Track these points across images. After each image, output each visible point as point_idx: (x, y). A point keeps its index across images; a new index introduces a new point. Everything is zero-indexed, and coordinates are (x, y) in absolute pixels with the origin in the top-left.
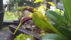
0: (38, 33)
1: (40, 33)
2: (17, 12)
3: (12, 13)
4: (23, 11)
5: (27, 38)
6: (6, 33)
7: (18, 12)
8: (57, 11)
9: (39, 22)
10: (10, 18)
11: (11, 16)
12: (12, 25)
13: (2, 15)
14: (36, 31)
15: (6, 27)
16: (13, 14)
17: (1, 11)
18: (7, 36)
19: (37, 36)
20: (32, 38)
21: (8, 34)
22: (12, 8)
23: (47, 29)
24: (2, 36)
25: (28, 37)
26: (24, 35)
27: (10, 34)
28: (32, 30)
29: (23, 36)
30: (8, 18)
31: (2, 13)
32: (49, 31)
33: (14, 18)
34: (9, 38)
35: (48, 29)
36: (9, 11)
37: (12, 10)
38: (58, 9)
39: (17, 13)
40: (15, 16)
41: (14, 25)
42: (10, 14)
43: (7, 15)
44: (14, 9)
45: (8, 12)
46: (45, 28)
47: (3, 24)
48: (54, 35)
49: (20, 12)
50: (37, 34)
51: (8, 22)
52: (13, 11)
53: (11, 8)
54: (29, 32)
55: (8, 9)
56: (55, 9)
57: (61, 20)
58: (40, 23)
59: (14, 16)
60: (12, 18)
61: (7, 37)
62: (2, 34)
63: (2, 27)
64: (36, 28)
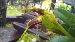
0: (44, 31)
1: (46, 31)
2: (19, 6)
3: (14, 7)
4: (26, 6)
5: (32, 38)
6: (10, 30)
7: (21, 6)
8: (63, 6)
9: (46, 21)
10: (13, 13)
11: (14, 11)
12: (16, 22)
13: (4, 11)
14: (41, 29)
15: (9, 24)
16: (16, 8)
17: (4, 6)
18: (11, 33)
19: (43, 35)
20: (38, 38)
21: (11, 31)
22: (15, 2)
23: (55, 29)
24: (6, 33)
25: (34, 36)
26: (29, 34)
27: (14, 32)
28: (37, 28)
29: (28, 36)
30: (11, 13)
31: (5, 8)
32: (57, 32)
33: (17, 13)
34: (13, 36)
35: (57, 30)
36: (11, 5)
37: (14, 4)
38: (64, 3)
39: (21, 8)
40: (18, 11)
41: (17, 22)
42: (12, 8)
43: (10, 9)
44: (17, 3)
45: (10, 7)
46: (53, 28)
47: (6, 20)
48: (64, 38)
49: (23, 6)
50: (42, 33)
51: (11, 17)
52: (15, 6)
53: (13, 3)
54: (34, 31)
55: (11, 3)
56: (61, 3)
57: (71, 19)
58: (47, 23)
59: (16, 11)
60: (15, 12)
61: (11, 35)
62: (6, 32)
63: (5, 23)
64: (41, 26)
